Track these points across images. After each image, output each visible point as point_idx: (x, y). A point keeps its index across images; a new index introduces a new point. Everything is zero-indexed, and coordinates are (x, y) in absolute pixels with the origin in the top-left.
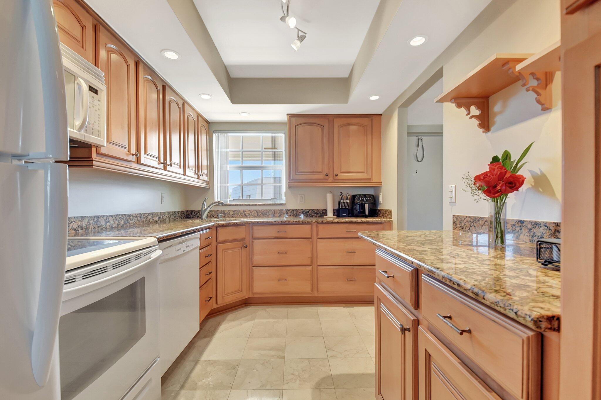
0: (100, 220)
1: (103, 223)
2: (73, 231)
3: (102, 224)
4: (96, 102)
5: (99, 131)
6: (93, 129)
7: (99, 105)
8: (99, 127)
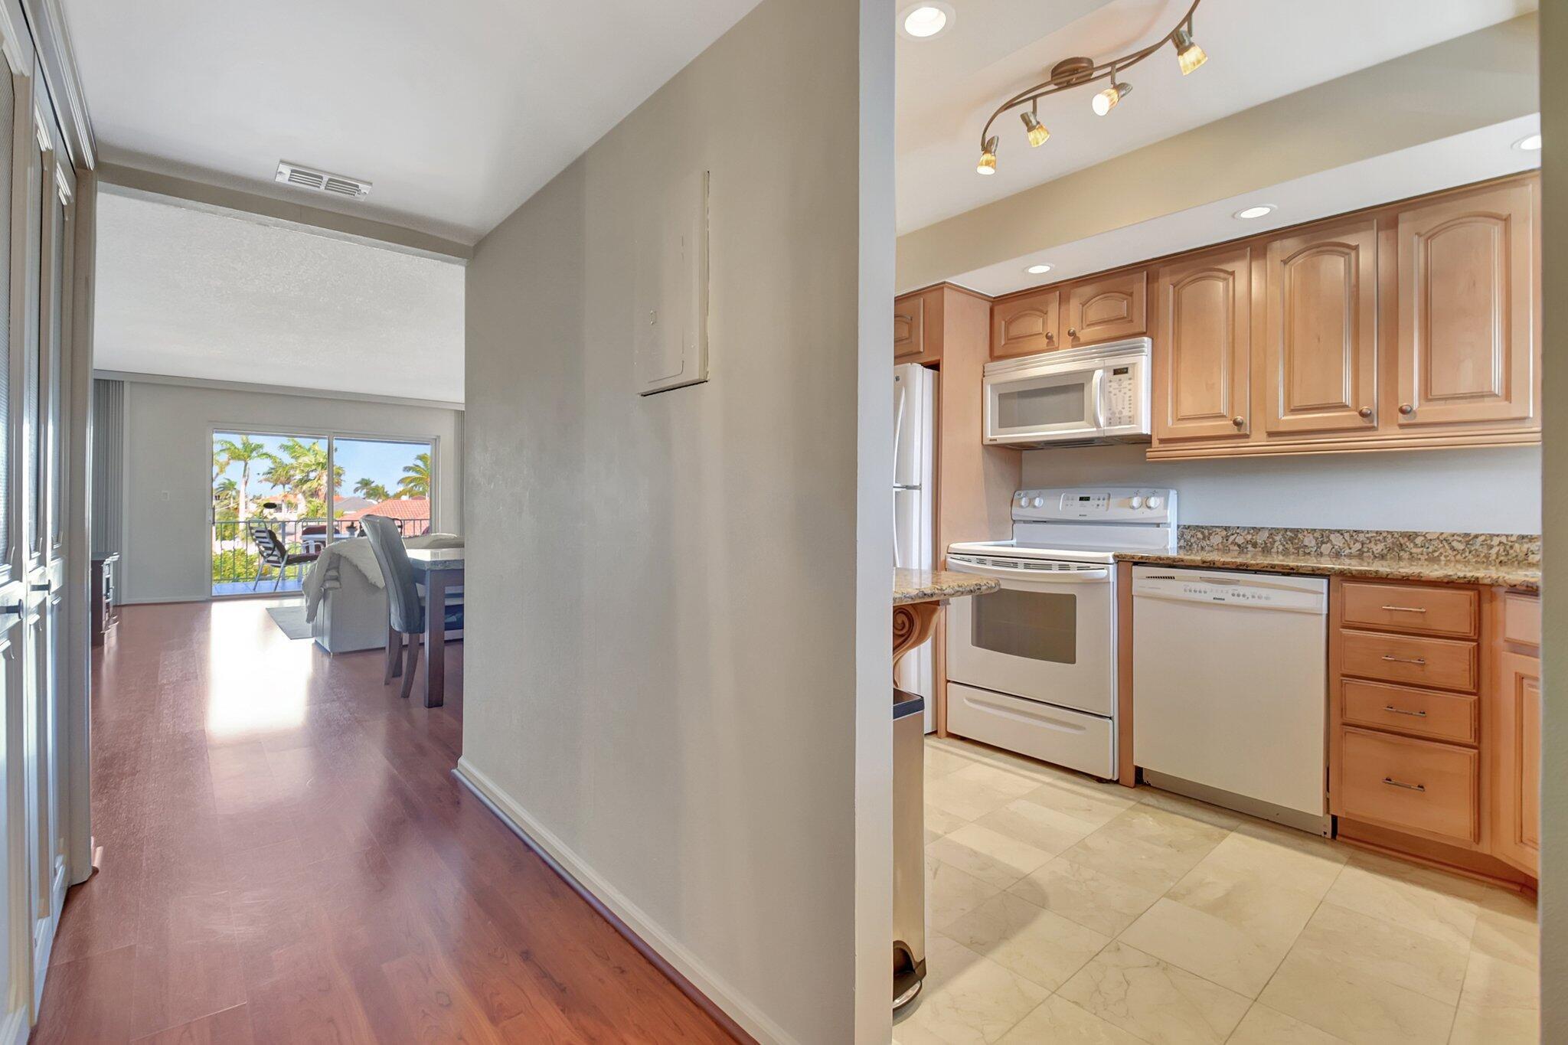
0: (1300, 536)
1: (1310, 542)
2: (1236, 548)
3: (1306, 540)
4: (1125, 383)
5: (1130, 417)
6: (1120, 418)
7: (1130, 384)
8: (1129, 411)
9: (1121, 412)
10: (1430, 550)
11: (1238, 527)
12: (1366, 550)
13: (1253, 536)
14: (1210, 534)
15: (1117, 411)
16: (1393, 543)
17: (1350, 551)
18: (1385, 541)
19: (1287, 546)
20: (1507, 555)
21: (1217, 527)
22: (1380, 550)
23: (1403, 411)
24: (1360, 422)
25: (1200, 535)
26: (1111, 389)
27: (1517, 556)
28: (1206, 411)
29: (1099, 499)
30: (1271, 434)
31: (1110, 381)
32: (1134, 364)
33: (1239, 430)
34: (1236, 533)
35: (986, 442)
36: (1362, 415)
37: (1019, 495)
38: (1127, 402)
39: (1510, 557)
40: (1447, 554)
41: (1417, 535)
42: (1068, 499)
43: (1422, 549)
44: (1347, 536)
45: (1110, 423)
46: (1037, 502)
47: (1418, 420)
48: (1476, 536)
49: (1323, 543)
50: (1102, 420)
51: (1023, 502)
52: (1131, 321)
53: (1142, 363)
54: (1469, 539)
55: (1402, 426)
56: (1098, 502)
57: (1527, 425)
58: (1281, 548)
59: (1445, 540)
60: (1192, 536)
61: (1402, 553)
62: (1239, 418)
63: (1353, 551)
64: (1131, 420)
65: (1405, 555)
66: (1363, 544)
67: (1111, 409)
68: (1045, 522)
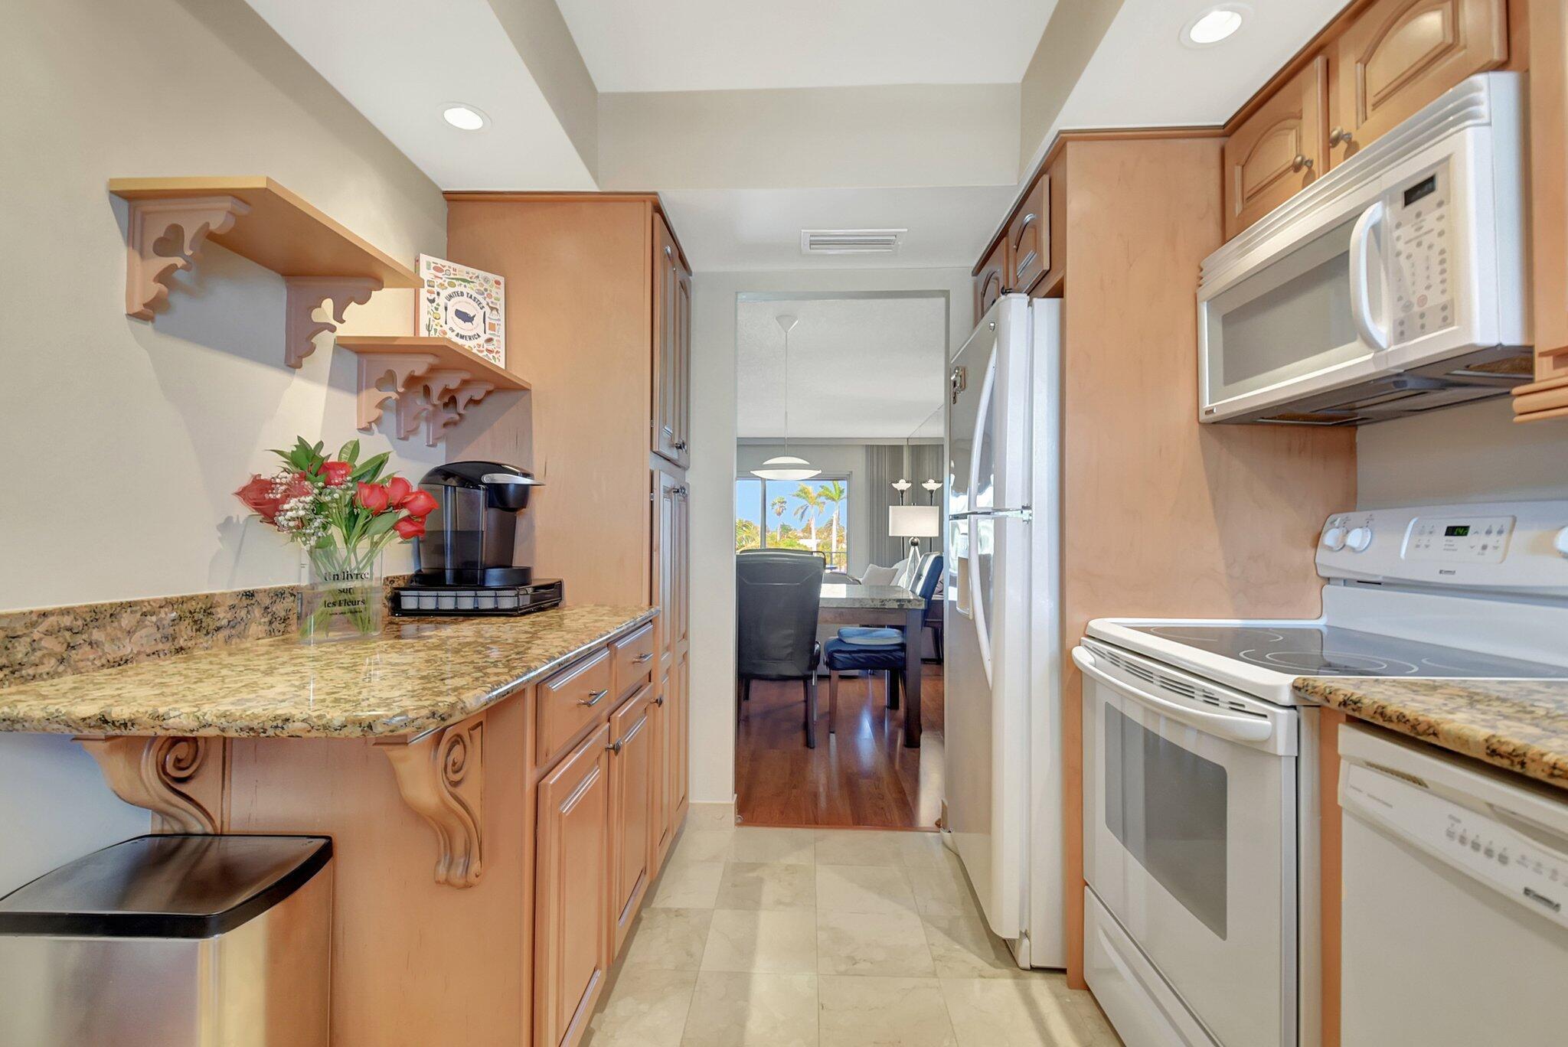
4: (1430, 221)
5: (1444, 308)
6: (1422, 316)
7: (1442, 218)
8: (1443, 292)
9: (1423, 300)
15: (1414, 299)
26: (1400, 246)
29: (1489, 532)
31: (1398, 226)
32: (1449, 157)
35: (1203, 417)
37: (1332, 523)
38: (1436, 269)
42: (1421, 533)
45: (1402, 334)
46: (1356, 539)
50: (1382, 331)
51: (1330, 538)
52: (1464, 48)
53: (1468, 148)
56: (1485, 539)
64: (1447, 314)
67: (1400, 299)
68: (1380, 584)
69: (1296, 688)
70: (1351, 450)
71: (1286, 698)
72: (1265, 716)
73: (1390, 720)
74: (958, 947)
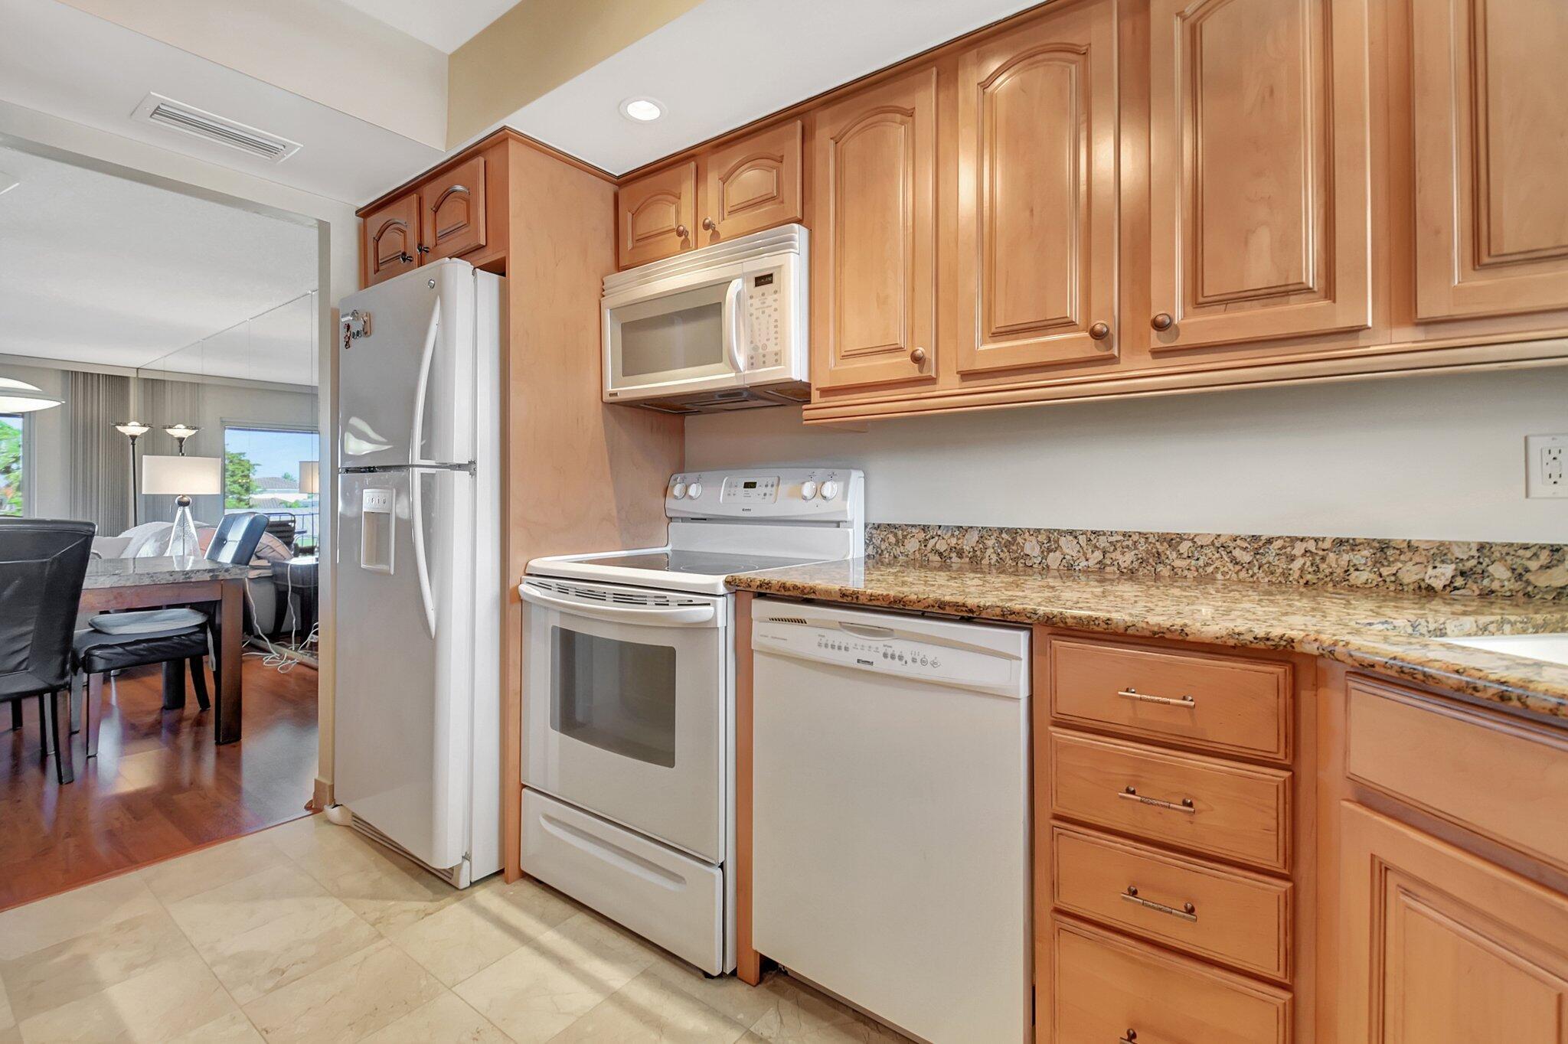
0: (1020, 540)
1: (1033, 549)
2: (937, 558)
3: (1027, 551)
4: (770, 300)
5: (776, 354)
6: (764, 356)
7: (775, 300)
8: (776, 344)
9: (765, 347)
10: (1201, 563)
11: (940, 527)
12: (1108, 562)
13: (958, 539)
14: (905, 537)
15: (760, 345)
16: (1147, 552)
17: (1086, 563)
18: (1136, 548)
19: (1002, 555)
20: (1316, 572)
21: (913, 526)
22: (1129, 562)
23: (1158, 326)
24: (1092, 349)
25: (892, 540)
26: (752, 310)
27: (1331, 573)
28: (878, 342)
29: (767, 486)
30: (966, 376)
31: (751, 297)
32: (780, 267)
33: (921, 371)
34: (937, 535)
35: (606, 398)
36: (1096, 335)
37: (676, 480)
38: (772, 330)
39: (1321, 576)
40: (1226, 569)
41: (1181, 538)
42: (730, 487)
43: (1188, 561)
44: (1082, 539)
45: (752, 364)
46: (693, 490)
47: (1181, 342)
48: (1270, 541)
49: (1050, 550)
50: (741, 360)
51: (677, 490)
52: (782, 202)
53: (793, 266)
54: (1258, 544)
55: (1157, 353)
56: (765, 490)
57: (1362, 343)
58: (994, 557)
59: (1223, 546)
60: (883, 540)
61: (1160, 568)
62: (920, 351)
63: (1091, 563)
64: (778, 358)
65: (1165, 571)
66: (1104, 553)
67: (752, 342)
68: (705, 519)
69: (727, 583)
70: (682, 432)
71: (722, 590)
72: (709, 604)
73: (789, 590)
74: (393, 903)
